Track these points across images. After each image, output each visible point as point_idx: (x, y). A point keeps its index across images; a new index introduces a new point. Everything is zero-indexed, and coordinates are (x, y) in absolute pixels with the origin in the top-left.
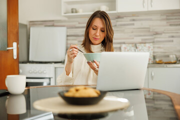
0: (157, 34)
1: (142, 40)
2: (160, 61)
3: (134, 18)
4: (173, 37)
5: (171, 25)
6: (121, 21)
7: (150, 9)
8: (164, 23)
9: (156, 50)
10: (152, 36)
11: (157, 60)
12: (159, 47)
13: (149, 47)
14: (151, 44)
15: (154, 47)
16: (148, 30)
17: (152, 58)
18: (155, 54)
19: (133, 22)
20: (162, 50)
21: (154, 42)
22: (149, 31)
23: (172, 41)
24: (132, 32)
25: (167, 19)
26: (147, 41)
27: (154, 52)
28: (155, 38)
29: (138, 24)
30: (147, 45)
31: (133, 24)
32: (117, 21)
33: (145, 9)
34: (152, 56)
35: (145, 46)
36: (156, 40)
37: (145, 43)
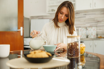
0: (98, 22)
1: (90, 25)
2: (100, 37)
3: (86, 13)
6: (78, 15)
7: (94, 8)
9: (98, 31)
10: (96, 23)
11: (99, 36)
12: (100, 29)
13: (94, 29)
14: (95, 27)
15: (97, 29)
18: (98, 33)
19: (85, 16)
20: (101, 31)
22: (94, 21)
24: (85, 21)
26: (93, 26)
27: (97, 32)
28: (97, 24)
29: (88, 17)
30: (93, 28)
31: (85, 17)
33: (92, 8)
34: (96, 34)
35: (92, 28)
36: (98, 25)
37: (92, 27)
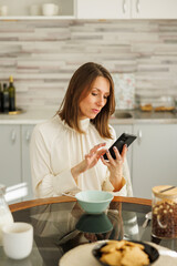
0: (142, 56)
1: (117, 66)
2: (147, 106)
3: (103, 26)
4: (168, 62)
5: (166, 41)
6: (80, 31)
8: (155, 37)
9: (140, 85)
10: (133, 59)
11: (143, 104)
12: (145, 81)
13: (129, 81)
14: (132, 75)
15: (137, 80)
16: (126, 48)
17: (133, 100)
19: (99, 34)
20: (149, 85)
21: (136, 71)
22: (129, 52)
23: (167, 70)
24: (99, 52)
25: (160, 31)
26: (125, 69)
27: (136, 89)
28: (138, 63)
29: (109, 38)
30: (126, 76)
31: (101, 38)
32: (72, 31)
34: (133, 96)
35: (121, 78)
36: (140, 66)
37: (122, 72)
